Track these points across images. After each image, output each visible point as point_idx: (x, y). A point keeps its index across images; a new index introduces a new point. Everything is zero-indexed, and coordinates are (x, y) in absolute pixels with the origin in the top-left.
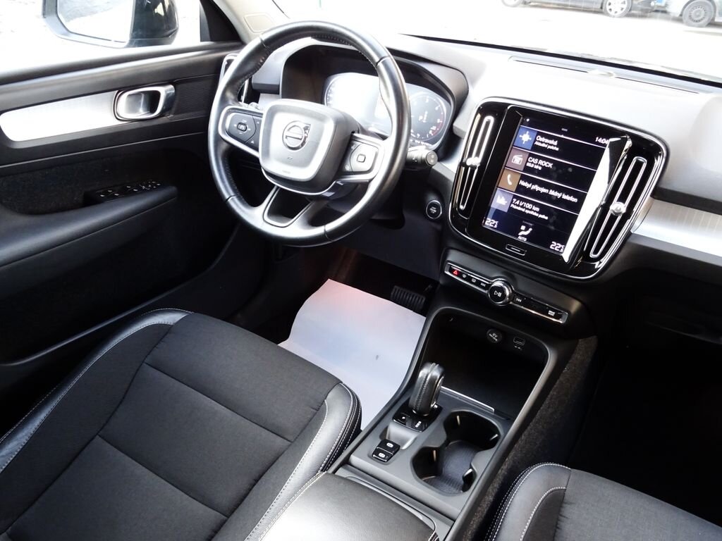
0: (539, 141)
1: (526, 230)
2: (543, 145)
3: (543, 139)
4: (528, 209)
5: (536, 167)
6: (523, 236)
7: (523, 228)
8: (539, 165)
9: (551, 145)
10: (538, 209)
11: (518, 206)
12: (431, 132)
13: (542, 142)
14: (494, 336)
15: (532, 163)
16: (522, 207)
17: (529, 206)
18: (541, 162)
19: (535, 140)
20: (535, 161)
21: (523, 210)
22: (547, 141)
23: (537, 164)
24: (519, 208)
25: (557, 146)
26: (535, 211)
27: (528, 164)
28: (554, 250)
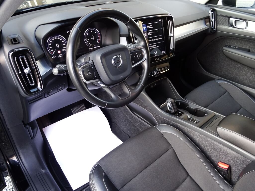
0: (148, 27)
1: (156, 53)
2: (149, 28)
3: (148, 26)
4: (154, 47)
5: (150, 35)
6: (156, 54)
7: (155, 52)
8: (151, 34)
9: (151, 27)
10: (155, 46)
11: (151, 47)
12: (98, 42)
13: (149, 27)
14: (152, 86)
15: (149, 34)
16: (152, 47)
17: (153, 46)
18: (151, 33)
19: (147, 27)
20: (149, 33)
21: (153, 48)
22: (149, 26)
23: (150, 34)
24: (152, 48)
25: (152, 26)
26: (155, 47)
27: (148, 35)
28: (163, 53)
